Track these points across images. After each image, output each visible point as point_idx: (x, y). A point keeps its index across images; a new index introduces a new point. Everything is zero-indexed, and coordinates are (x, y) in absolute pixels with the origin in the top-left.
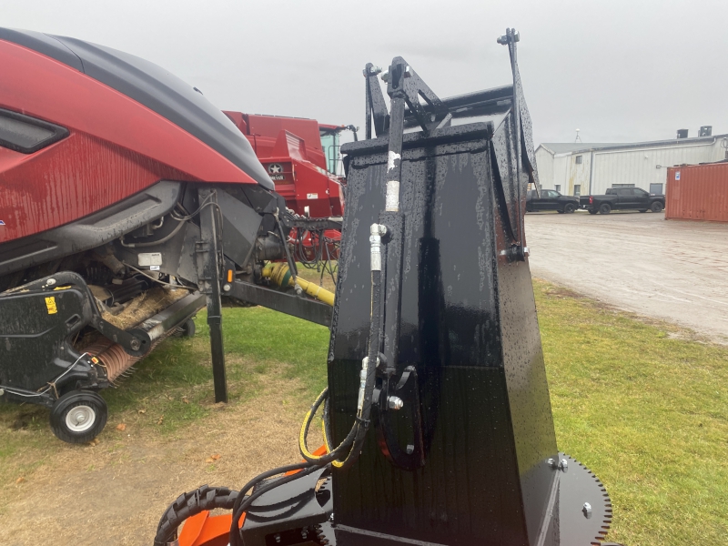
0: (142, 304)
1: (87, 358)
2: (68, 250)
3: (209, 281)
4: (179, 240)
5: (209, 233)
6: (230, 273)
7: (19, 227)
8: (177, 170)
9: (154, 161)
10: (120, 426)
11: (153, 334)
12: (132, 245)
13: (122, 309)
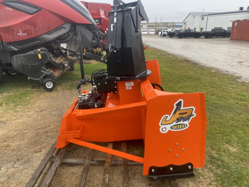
0: (61, 58)
1: (49, 71)
2: (43, 42)
3: (79, 52)
4: (71, 40)
5: (79, 38)
6: (85, 50)
7: (30, 35)
8: (70, 20)
9: (64, 17)
10: (58, 88)
11: (66, 65)
12: (59, 41)
13: (57, 59)
